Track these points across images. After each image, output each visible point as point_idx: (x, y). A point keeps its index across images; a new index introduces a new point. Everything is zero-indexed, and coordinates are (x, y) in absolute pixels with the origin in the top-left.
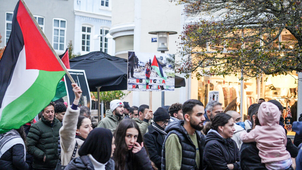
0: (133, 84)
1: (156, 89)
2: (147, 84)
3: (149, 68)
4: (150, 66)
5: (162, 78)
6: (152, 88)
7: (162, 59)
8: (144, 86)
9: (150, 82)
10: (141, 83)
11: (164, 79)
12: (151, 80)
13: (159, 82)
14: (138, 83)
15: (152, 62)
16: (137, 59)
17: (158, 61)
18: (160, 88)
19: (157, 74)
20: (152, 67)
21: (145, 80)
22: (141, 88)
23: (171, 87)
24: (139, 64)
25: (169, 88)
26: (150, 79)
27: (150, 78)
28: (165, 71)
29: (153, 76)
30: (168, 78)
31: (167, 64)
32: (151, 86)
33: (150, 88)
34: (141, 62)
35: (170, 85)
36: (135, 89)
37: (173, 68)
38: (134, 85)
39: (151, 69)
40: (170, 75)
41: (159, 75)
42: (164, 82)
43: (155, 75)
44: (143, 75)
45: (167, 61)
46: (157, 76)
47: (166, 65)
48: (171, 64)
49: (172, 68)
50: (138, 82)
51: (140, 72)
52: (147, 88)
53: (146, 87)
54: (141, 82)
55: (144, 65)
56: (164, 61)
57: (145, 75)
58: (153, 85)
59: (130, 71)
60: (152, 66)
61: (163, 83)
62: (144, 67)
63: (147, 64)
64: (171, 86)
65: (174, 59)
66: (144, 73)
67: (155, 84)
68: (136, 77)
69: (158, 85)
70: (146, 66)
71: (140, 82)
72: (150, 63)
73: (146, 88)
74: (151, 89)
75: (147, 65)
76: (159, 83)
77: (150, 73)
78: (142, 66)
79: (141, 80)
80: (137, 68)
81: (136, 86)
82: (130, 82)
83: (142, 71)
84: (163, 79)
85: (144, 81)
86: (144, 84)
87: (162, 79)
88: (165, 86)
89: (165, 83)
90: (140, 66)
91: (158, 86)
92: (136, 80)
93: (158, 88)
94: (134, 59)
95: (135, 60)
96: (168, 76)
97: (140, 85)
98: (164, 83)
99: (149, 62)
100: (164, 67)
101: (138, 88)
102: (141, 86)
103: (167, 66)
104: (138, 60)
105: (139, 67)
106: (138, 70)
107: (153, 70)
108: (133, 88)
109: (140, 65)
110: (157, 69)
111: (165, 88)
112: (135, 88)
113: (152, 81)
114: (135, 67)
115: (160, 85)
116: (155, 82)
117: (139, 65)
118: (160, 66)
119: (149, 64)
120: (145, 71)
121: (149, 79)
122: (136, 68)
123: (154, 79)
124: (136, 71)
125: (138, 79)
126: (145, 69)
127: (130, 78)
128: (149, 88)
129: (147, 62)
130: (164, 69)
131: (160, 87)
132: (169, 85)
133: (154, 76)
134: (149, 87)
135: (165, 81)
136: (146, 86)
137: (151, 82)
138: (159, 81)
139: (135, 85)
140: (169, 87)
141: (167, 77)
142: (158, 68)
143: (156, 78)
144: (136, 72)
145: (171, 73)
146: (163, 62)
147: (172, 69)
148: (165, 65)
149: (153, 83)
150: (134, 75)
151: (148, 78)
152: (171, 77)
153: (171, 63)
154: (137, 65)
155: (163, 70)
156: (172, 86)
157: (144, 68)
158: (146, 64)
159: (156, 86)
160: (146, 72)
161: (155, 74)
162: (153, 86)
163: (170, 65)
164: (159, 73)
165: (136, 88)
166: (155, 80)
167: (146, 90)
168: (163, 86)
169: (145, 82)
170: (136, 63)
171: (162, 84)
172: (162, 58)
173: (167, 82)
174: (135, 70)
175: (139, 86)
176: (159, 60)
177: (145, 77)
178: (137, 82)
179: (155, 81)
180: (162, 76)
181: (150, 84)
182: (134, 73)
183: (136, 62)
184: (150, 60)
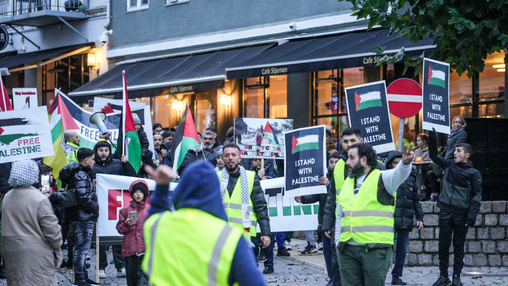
1: (269, 156)
2: (258, 151)
3: (260, 134)
4: (262, 133)
6: (264, 155)
9: (261, 148)
11: (279, 146)
12: (263, 147)
14: (247, 150)
15: (264, 128)
17: (271, 128)
18: (274, 156)
19: (270, 140)
22: (251, 155)
24: (248, 130)
28: (281, 138)
29: (265, 143)
30: (283, 145)
32: (262, 153)
33: (262, 155)
34: (250, 129)
39: (263, 135)
41: (273, 141)
45: (283, 128)
46: (270, 143)
51: (248, 138)
53: (257, 153)
54: (251, 149)
55: (254, 132)
56: (279, 127)
57: (255, 141)
59: (237, 137)
62: (254, 133)
66: (254, 139)
67: (268, 151)
68: (245, 144)
70: (257, 133)
71: (249, 149)
72: (262, 129)
75: (258, 131)
76: (272, 150)
77: (262, 140)
79: (250, 147)
80: (246, 134)
81: (244, 152)
83: (252, 137)
85: (254, 148)
87: (277, 146)
88: (280, 153)
89: (280, 150)
91: (272, 153)
93: (272, 155)
94: (242, 125)
97: (250, 151)
99: (260, 128)
100: (279, 134)
101: (247, 155)
103: (283, 132)
105: (248, 133)
106: (246, 136)
107: (265, 136)
110: (270, 135)
111: (280, 155)
113: (265, 148)
114: (243, 134)
116: (268, 149)
118: (274, 132)
120: (255, 137)
121: (260, 146)
123: (267, 145)
125: (247, 146)
126: (256, 136)
129: (258, 129)
131: (274, 154)
133: (267, 143)
134: (261, 154)
137: (263, 149)
138: (273, 148)
142: (272, 134)
143: (269, 145)
146: (278, 128)
148: (280, 132)
149: (265, 150)
150: (242, 142)
153: (287, 129)
155: (278, 136)
158: (256, 130)
159: (269, 153)
160: (257, 138)
161: (268, 141)
162: (265, 153)
164: (273, 139)
166: (268, 147)
170: (244, 129)
171: (276, 152)
172: (276, 124)
173: (283, 149)
174: (242, 136)
175: (248, 153)
176: (273, 126)
177: (255, 144)
178: (245, 148)
180: (277, 143)
182: (242, 140)
184: (262, 126)
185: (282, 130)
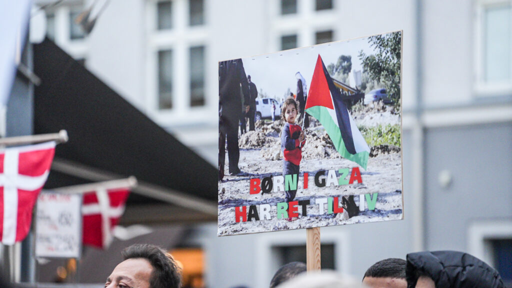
0: (238, 203)
1: (327, 216)
2: (291, 195)
3: (296, 119)
4: (302, 112)
5: (347, 157)
6: (310, 212)
7: (347, 70)
8: (280, 205)
9: (301, 184)
10: (266, 196)
11: (358, 161)
12: (306, 175)
13: (335, 181)
14: (258, 197)
15: (307, 90)
16: (253, 86)
17: (330, 81)
18: (341, 211)
19: (328, 142)
20: (307, 115)
21: (281, 178)
22: (269, 217)
23: (389, 199)
24: (259, 108)
25: (379, 206)
26: (301, 170)
27: (304, 166)
28: (361, 123)
29: (311, 156)
30: (371, 155)
31: (368, 85)
32: (305, 203)
33: (305, 214)
34: (265, 101)
35: (382, 191)
36: (244, 226)
37: (391, 104)
38: (241, 208)
39: (307, 123)
40: (380, 141)
41: (336, 146)
42: (356, 175)
43: (320, 149)
44: (275, 156)
45: (369, 75)
46: (327, 154)
47: (363, 96)
48: (383, 83)
49: (387, 102)
50: (257, 192)
51: (261, 143)
52: (292, 215)
53: (288, 210)
54: (268, 191)
55: (278, 113)
56: (356, 73)
57: (282, 155)
58: (314, 197)
59: (226, 147)
60: (308, 111)
61: (351, 182)
62: (277, 118)
63: (291, 102)
64: (385, 195)
65: (399, 56)
66: (277, 146)
67: (322, 191)
68: (250, 171)
69: (335, 192)
70: (287, 116)
71: (264, 190)
72: (301, 95)
73: (286, 216)
74: (306, 218)
75: (291, 107)
76: (336, 186)
77: (303, 145)
78: (270, 118)
79: (265, 183)
80: (252, 128)
81: (248, 211)
82: (227, 196)
83: (271, 138)
84: (355, 165)
85: (279, 186)
86: (278, 199)
87: (350, 164)
88: (362, 197)
89: (360, 181)
90: (265, 119)
91: (336, 198)
92: (247, 183)
93: (336, 211)
94: (241, 90)
95: (246, 96)
96: (373, 144)
97: (265, 202)
98: (356, 182)
100: (357, 106)
101: (257, 219)
102: (267, 206)
103: (369, 97)
104: (255, 94)
105: (258, 121)
106: (254, 136)
107: (311, 128)
108: (238, 221)
109: (264, 115)
110: (328, 118)
111: (362, 205)
112: (244, 221)
113: (311, 181)
114: (244, 127)
115: (341, 192)
116: (324, 183)
117: (259, 113)
118: (339, 103)
119: (298, 103)
120: (281, 139)
121: (298, 173)
122: (248, 128)
123: (318, 166)
124: (247, 142)
125: (258, 179)
126: (283, 129)
127: (225, 179)
128: (297, 215)
129: (289, 97)
130: (356, 114)
131: (340, 205)
132: (376, 188)
133: (318, 154)
134: (300, 209)
135: (362, 170)
136: (286, 205)
137: (306, 186)
138: (338, 174)
139: (244, 208)
140: (381, 197)
141: (369, 151)
142: (332, 113)
143: (325, 164)
144: (248, 146)
145: (384, 130)
146: (352, 81)
147: (389, 108)
148: (358, 96)
149: (312, 189)
150: (241, 164)
151: (293, 169)
152: (385, 149)
153: (382, 79)
154: (253, 114)
155: (351, 118)
156: (391, 194)
157: (277, 122)
158: (284, 106)
159: (325, 200)
160: (288, 139)
161: (321, 143)
162: (312, 200)
163: (378, 89)
164: (336, 137)
165: (250, 220)
166: (322, 172)
167: (290, 225)
168: (352, 197)
169: (282, 189)
170: (247, 109)
171: (350, 190)
172: (346, 63)
173: (370, 174)
174: (242, 139)
175: (261, 209)
176: (337, 77)
177: (280, 167)
178: (252, 192)
179: (321, 178)
180: (350, 148)
181: (300, 195)
182: (242, 155)
183: (246, 104)
184: (300, 84)
185: (364, 87)
